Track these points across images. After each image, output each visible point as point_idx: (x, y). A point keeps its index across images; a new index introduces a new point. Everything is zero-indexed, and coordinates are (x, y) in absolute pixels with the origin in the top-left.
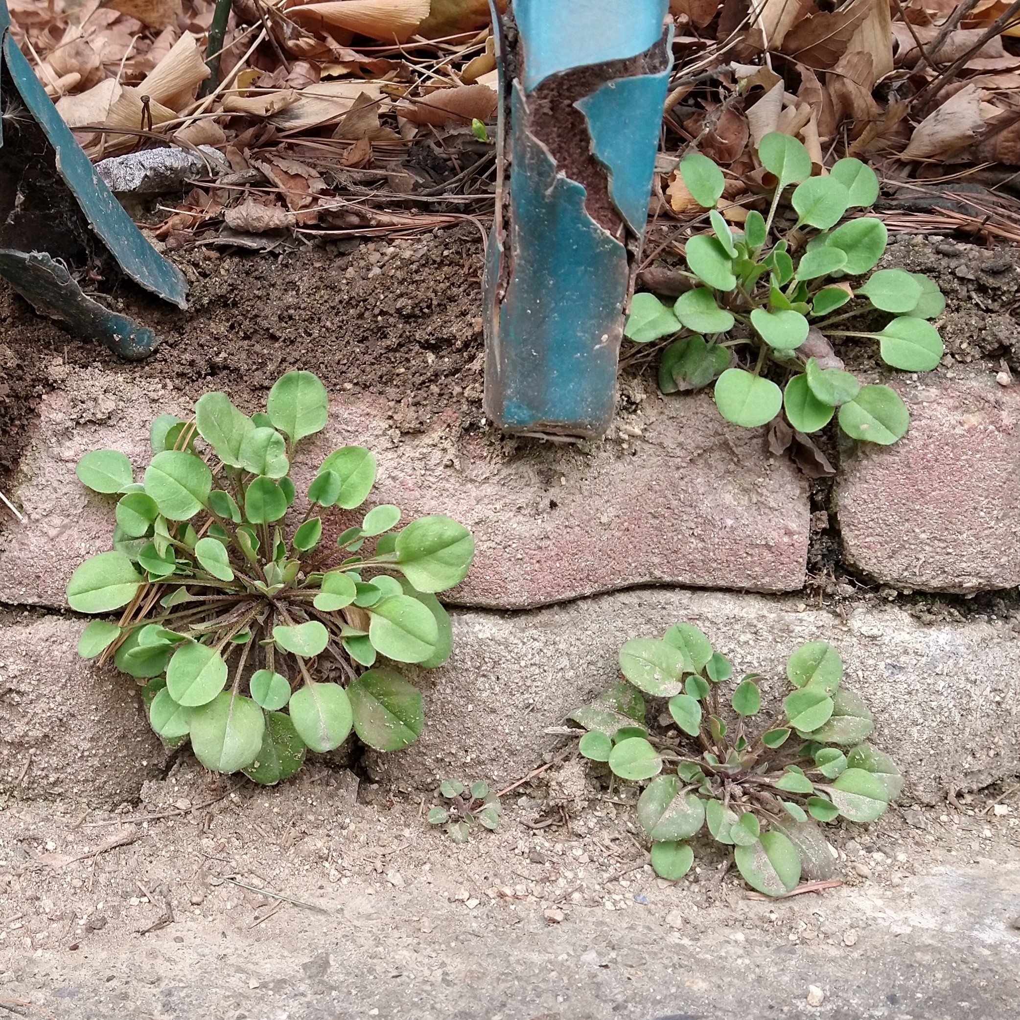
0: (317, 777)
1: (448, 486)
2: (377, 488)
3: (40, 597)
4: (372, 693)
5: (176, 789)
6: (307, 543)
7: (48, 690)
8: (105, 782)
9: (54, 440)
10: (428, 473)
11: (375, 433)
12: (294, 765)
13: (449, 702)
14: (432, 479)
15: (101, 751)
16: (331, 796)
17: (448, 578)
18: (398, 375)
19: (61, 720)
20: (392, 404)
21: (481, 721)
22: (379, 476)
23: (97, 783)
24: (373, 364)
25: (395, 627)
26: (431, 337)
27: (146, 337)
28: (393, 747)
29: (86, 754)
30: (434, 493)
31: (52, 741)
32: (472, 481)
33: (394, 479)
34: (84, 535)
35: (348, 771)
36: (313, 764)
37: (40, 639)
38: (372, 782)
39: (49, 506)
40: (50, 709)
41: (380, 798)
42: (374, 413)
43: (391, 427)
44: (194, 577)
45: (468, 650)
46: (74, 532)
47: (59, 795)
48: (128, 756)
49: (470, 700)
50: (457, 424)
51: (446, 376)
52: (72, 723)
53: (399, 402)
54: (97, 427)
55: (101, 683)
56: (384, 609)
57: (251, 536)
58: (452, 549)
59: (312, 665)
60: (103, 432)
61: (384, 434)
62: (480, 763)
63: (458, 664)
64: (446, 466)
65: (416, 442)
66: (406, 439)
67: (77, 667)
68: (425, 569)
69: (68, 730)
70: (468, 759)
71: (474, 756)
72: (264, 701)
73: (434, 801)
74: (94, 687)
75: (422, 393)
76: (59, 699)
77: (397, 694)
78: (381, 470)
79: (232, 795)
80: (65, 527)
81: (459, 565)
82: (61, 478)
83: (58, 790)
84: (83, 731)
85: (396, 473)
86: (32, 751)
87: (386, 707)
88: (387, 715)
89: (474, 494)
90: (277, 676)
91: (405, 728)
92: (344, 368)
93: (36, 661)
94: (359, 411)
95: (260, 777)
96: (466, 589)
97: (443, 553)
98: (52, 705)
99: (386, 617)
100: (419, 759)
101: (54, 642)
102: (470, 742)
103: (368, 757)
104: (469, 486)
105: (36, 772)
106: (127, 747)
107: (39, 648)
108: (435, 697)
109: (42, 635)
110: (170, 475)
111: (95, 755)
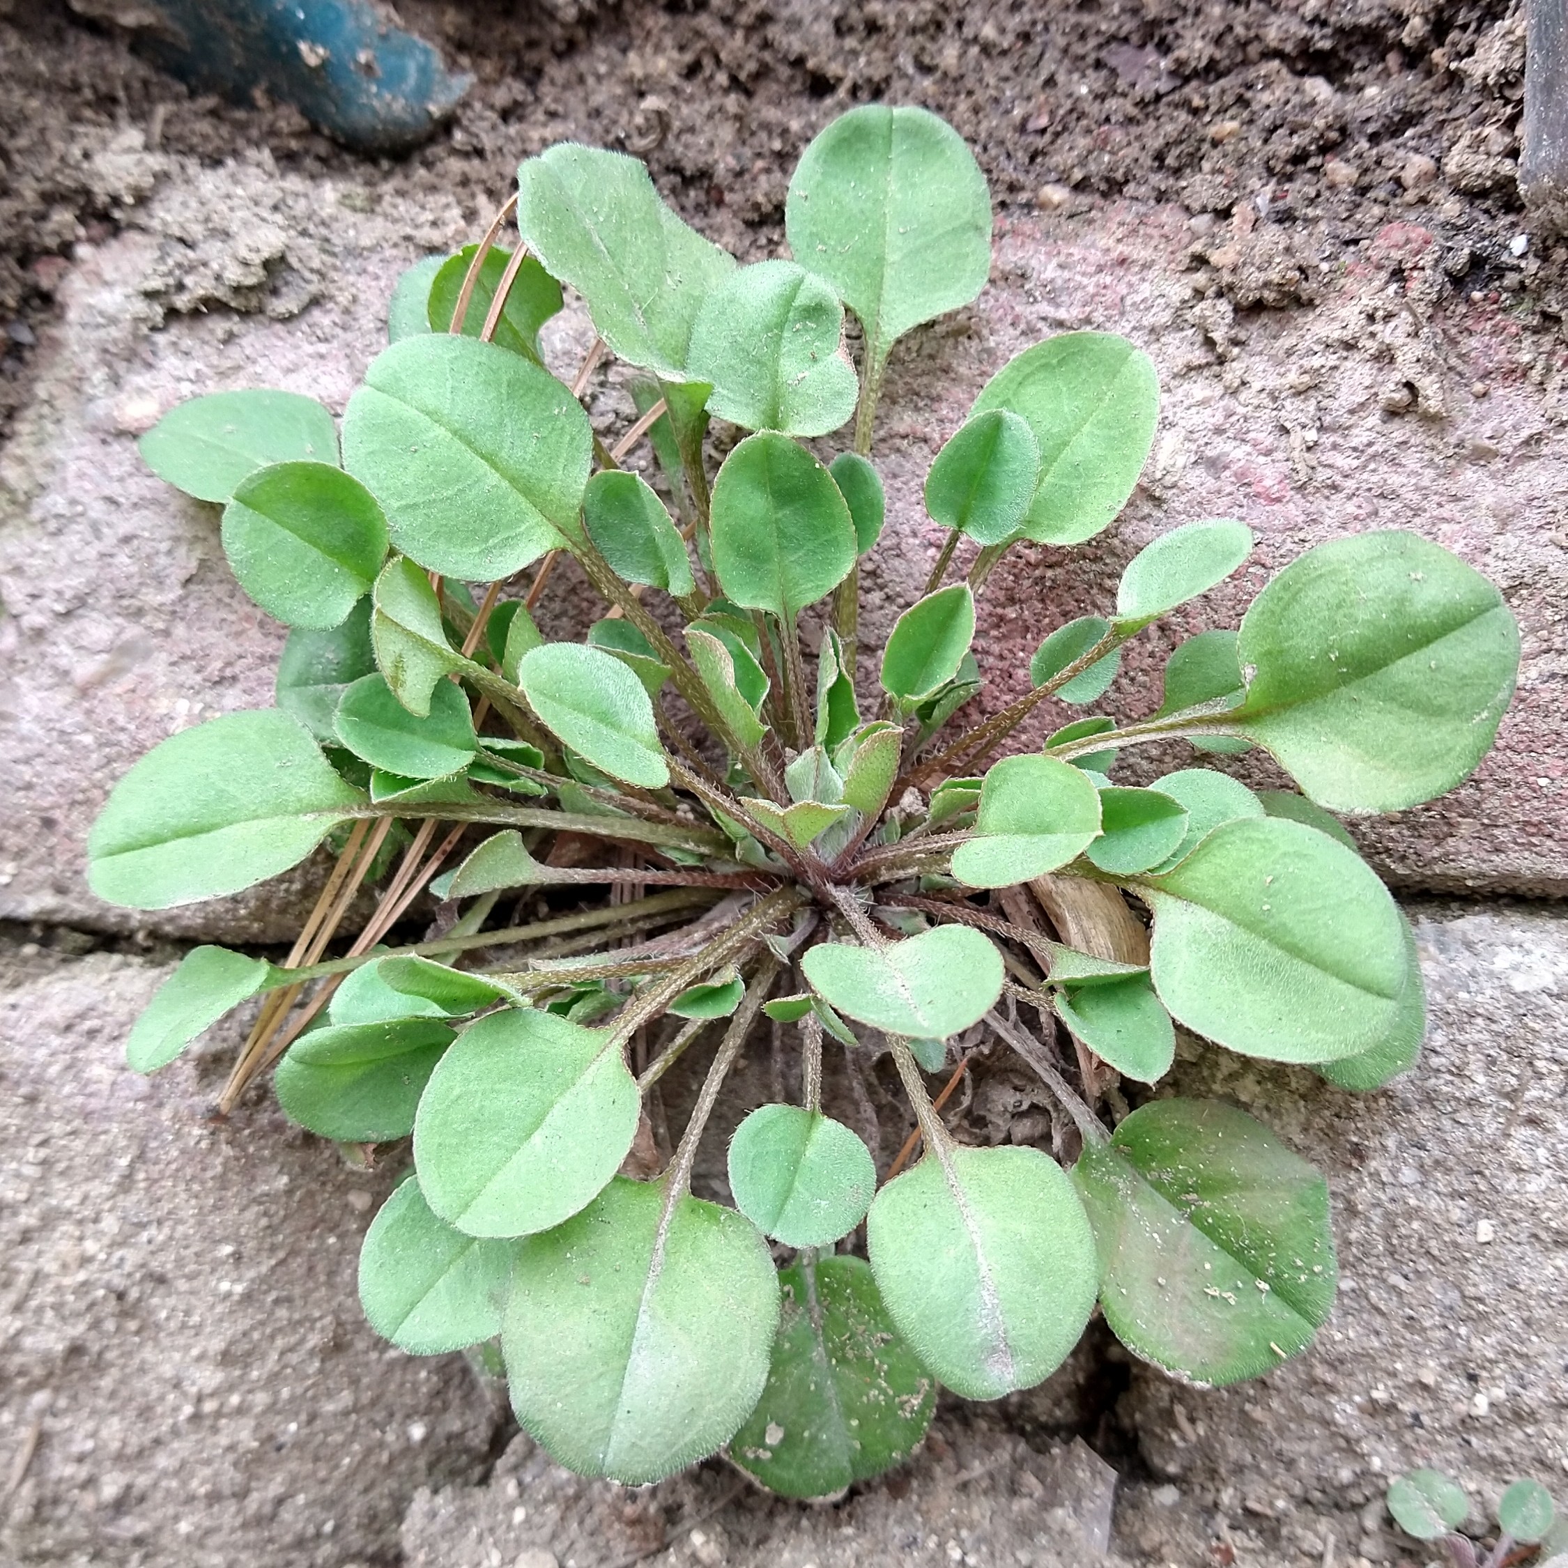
0: (977, 1468)
1: (1395, 480)
2: (1158, 501)
3: (61, 890)
4: (1158, 1186)
5: (519, 1515)
6: (929, 679)
7: (77, 1194)
8: (280, 1501)
9: (99, 375)
10: (1328, 439)
11: (1148, 320)
12: (897, 1436)
13: (1412, 1214)
14: (1343, 461)
15: (261, 1399)
16: (1025, 1531)
17: (1425, 760)
18: (1215, 143)
19: (121, 1296)
20: (1203, 222)
21: (1524, 1275)
22: (1163, 460)
23: (253, 1503)
24: (1130, 120)
25: (1242, 936)
26: (1316, 31)
27: (412, 68)
28: (1233, 1369)
29: (209, 1406)
30: (1351, 508)
31: (99, 1366)
32: (1481, 456)
33: (1215, 465)
34: (187, 674)
35: (1080, 1448)
36: (966, 1423)
37: (47, 1025)
38: (1156, 1478)
39: (74, 582)
40: (85, 1261)
41: (1186, 1536)
42: (1141, 253)
43: (1199, 294)
44: (553, 803)
45: (1476, 1033)
46: (158, 667)
47: (138, 1541)
48: (356, 1409)
49: (1484, 1205)
50: (1427, 260)
51: (1374, 139)
52: (162, 1307)
53: (1224, 214)
54: (234, 324)
55: (249, 1168)
56: (1202, 874)
57: (740, 658)
58: (1440, 653)
59: (954, 1100)
60: (253, 338)
61: (1177, 324)
62: (1520, 1416)
63: (1441, 1084)
64: (1392, 413)
65: (1286, 342)
66: (1253, 331)
67: (166, 1114)
68: (1343, 734)
69: (148, 1329)
70: (1481, 1405)
71: (1499, 1393)
72: (778, 1214)
73: (1367, 1546)
74: (223, 1182)
75: (1301, 187)
76: (110, 1224)
77: (1247, 1185)
78: (1171, 440)
79: (697, 1538)
80: (123, 653)
81: (1462, 713)
82: (114, 490)
83: (131, 1525)
84: (198, 1329)
85: (1221, 446)
86: (40, 1399)
87: (1210, 1231)
88: (1213, 1261)
89: (1489, 500)
90: (829, 1128)
91: (1273, 1305)
92: (1041, 142)
93: (32, 1099)
94: (1095, 256)
95: (788, 1477)
96: (1467, 827)
97: (1405, 670)
98: (90, 1246)
99: (1209, 904)
100: (1311, 1404)
101: (92, 1034)
102: (1485, 1346)
103: (1143, 1400)
104: (1470, 474)
105: (62, 1469)
106: (355, 1382)
107: (41, 1054)
108: (1364, 1195)
109: (57, 1011)
110: (434, 415)
111: (241, 1411)
